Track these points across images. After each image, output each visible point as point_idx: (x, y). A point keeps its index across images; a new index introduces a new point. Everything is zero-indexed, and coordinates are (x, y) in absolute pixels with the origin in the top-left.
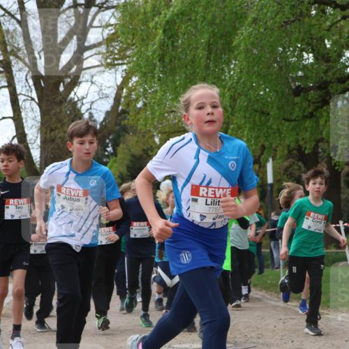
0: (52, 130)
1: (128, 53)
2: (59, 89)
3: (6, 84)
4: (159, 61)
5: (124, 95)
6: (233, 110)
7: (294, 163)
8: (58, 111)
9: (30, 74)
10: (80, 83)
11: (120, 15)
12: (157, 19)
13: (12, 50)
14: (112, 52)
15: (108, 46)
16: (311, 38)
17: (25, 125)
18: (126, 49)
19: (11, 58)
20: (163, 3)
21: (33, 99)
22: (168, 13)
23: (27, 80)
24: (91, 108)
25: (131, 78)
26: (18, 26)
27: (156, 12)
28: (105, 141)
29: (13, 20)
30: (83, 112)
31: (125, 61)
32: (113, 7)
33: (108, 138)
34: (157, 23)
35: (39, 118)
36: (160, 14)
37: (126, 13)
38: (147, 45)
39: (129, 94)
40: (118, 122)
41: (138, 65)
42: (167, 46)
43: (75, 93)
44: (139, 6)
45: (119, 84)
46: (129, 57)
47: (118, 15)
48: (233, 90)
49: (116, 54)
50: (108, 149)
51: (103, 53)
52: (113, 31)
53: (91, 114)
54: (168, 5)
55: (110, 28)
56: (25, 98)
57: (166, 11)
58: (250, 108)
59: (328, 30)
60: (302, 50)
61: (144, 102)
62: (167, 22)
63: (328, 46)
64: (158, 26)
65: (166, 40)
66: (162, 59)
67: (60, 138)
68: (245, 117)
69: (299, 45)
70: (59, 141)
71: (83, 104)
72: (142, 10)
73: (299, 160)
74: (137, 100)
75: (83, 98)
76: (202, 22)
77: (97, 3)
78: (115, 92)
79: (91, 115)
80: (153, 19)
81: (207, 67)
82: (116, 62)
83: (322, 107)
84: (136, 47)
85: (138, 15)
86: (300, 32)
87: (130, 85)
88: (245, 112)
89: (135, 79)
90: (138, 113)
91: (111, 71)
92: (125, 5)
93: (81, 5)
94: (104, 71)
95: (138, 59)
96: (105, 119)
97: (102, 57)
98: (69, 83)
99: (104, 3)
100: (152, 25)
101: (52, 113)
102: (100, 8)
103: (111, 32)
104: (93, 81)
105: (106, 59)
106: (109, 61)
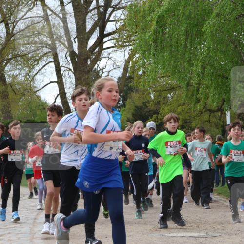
1: (133, 38)
2: (87, 63)
3: (53, 60)
4: (154, 42)
5: (130, 66)
6: (203, 75)
8: (87, 77)
9: (68, 53)
10: (101, 59)
11: (127, 13)
12: (152, 14)
13: (57, 37)
14: (122, 37)
15: (119, 34)
17: (65, 87)
18: (131, 36)
19: (56, 42)
20: (156, 4)
21: (70, 70)
22: (160, 11)
23: (66, 57)
25: (134, 55)
26: (60, 21)
27: (151, 10)
29: (57, 18)
31: (131, 44)
32: (123, 8)
33: (120, 95)
34: (152, 17)
35: (74, 82)
36: (154, 11)
37: (132, 12)
38: (146, 32)
39: (133, 67)
40: (126, 84)
41: (140, 46)
42: (159, 32)
43: (98, 66)
44: (140, 7)
45: (127, 59)
46: (133, 40)
47: (126, 12)
48: (203, 62)
49: (125, 39)
50: (120, 102)
51: (118, 39)
52: (123, 24)
54: (159, 6)
55: (121, 22)
56: (66, 69)
57: (158, 9)
58: (215, 74)
61: (143, 71)
62: (159, 17)
64: (153, 19)
65: (158, 28)
66: (155, 41)
68: (211, 80)
71: (103, 73)
72: (142, 9)
74: (139, 69)
75: (103, 69)
76: (182, 17)
77: (112, 5)
78: (124, 64)
80: (149, 15)
81: (186, 47)
82: (125, 44)
84: (139, 34)
85: (139, 13)
87: (134, 59)
88: (211, 76)
89: (137, 55)
90: (140, 78)
91: (121, 51)
92: (131, 6)
93: (102, 6)
94: (117, 50)
95: (140, 42)
96: (118, 82)
97: (116, 41)
98: (94, 59)
99: (117, 5)
100: (149, 18)
101: (83, 79)
102: (114, 8)
103: (122, 24)
104: (110, 57)
105: (118, 42)
106: (120, 43)
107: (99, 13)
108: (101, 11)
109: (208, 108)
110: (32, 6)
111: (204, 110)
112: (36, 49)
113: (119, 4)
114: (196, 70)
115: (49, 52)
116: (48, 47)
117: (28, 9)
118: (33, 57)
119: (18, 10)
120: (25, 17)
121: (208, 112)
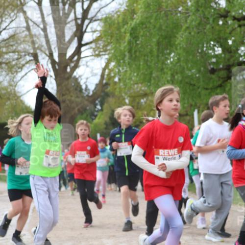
0: (63, 95)
1: (108, 48)
2: (67, 71)
4: (128, 53)
5: (106, 74)
8: (67, 83)
9: (50, 61)
10: (80, 66)
12: (126, 27)
14: (99, 47)
15: (96, 44)
18: (107, 46)
19: (38, 51)
20: (129, 17)
21: (51, 76)
22: (133, 23)
23: (47, 65)
24: (86, 82)
25: (110, 63)
27: (125, 22)
28: (95, 102)
30: (82, 84)
31: (107, 53)
32: (98, 20)
33: (97, 100)
34: (126, 29)
36: (128, 23)
37: (107, 23)
38: (120, 43)
39: (109, 74)
40: (103, 90)
41: (115, 55)
42: (133, 43)
43: (77, 73)
44: (114, 19)
45: (103, 67)
46: (109, 50)
47: (102, 24)
49: (101, 49)
50: (98, 107)
51: (94, 49)
52: (99, 35)
54: (132, 19)
55: (97, 32)
57: (131, 22)
58: (183, 82)
59: (230, 33)
60: (214, 45)
61: (119, 78)
62: (132, 29)
64: (127, 31)
65: (132, 39)
66: (130, 51)
67: (68, 100)
69: (212, 43)
70: (68, 102)
71: (81, 79)
72: (116, 22)
74: (114, 77)
76: (154, 29)
78: (101, 71)
79: (87, 86)
80: (123, 27)
82: (101, 53)
83: (227, 81)
84: (114, 44)
85: (114, 24)
87: (110, 67)
89: (113, 64)
90: (115, 85)
92: (106, 18)
93: (79, 19)
94: (94, 59)
95: (115, 51)
96: (95, 89)
97: (93, 51)
98: (73, 67)
99: (92, 18)
100: (123, 30)
101: (63, 85)
104: (88, 65)
105: (95, 51)
106: (97, 52)
107: (77, 24)
110: (14, 18)
112: (20, 57)
113: (95, 16)
115: (32, 60)
116: (30, 55)
117: (11, 20)
118: (16, 64)
119: (2, 21)
120: (8, 28)
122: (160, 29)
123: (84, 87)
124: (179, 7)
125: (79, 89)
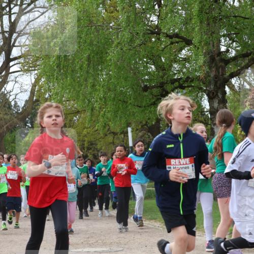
4: (57, 67)
5: (36, 90)
6: (105, 99)
7: (145, 133)
10: (8, 82)
14: (27, 62)
15: (25, 58)
16: (153, 55)
18: (37, 60)
24: (16, 98)
25: (41, 79)
28: (26, 119)
30: (11, 100)
31: (37, 68)
32: (27, 34)
33: (28, 117)
38: (49, 58)
39: (39, 90)
40: (34, 107)
41: (45, 71)
43: (5, 89)
45: (33, 83)
46: (39, 65)
49: (31, 64)
50: (28, 124)
51: (22, 63)
53: (15, 101)
55: (26, 47)
58: (116, 99)
59: (163, 51)
60: (147, 63)
61: (49, 94)
63: (163, 61)
68: (113, 104)
69: (145, 60)
71: (10, 95)
73: (149, 132)
74: (45, 93)
75: (11, 92)
77: (17, 31)
78: (31, 87)
81: (88, 72)
82: (30, 69)
84: (43, 59)
86: (145, 51)
87: (40, 84)
88: (113, 101)
89: (43, 80)
90: (46, 101)
91: (27, 74)
93: (6, 32)
94: (23, 74)
95: (44, 67)
96: (25, 106)
97: (22, 65)
98: (1, 82)
99: (22, 31)
102: (19, 34)
103: (27, 49)
104: (17, 80)
105: (24, 67)
106: (26, 68)
107: (4, 38)
108: (6, 37)
109: (112, 131)
111: (108, 132)
113: (23, 29)
114: (98, 95)
121: (112, 134)
122: (91, 44)
123: (13, 103)
124: (111, 23)
125: (7, 106)
